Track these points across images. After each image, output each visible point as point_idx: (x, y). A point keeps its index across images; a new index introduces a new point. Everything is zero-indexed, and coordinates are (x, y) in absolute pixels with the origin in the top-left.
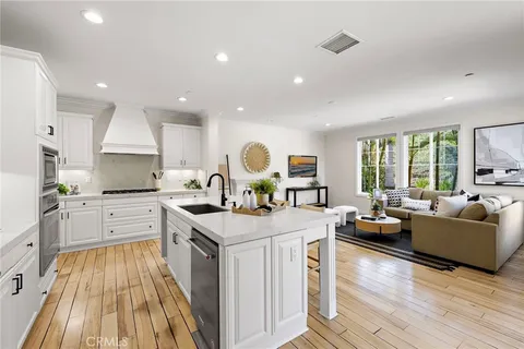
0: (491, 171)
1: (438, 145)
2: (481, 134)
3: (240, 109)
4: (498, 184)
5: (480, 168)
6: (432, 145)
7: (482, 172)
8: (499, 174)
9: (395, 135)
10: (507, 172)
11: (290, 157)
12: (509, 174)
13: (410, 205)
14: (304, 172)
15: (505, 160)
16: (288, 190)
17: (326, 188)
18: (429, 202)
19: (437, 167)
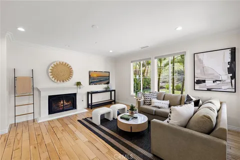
0: (204, 81)
1: (173, 65)
2: (198, 57)
3: (21, 29)
4: (209, 90)
5: (197, 79)
6: (171, 65)
7: (199, 82)
8: (209, 84)
9: (150, 58)
10: (214, 82)
11: (90, 72)
12: (215, 84)
13: (156, 104)
14: (101, 81)
15: (213, 74)
16: (88, 93)
17: (114, 91)
18: (168, 102)
19: (173, 78)
